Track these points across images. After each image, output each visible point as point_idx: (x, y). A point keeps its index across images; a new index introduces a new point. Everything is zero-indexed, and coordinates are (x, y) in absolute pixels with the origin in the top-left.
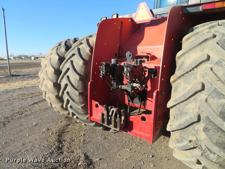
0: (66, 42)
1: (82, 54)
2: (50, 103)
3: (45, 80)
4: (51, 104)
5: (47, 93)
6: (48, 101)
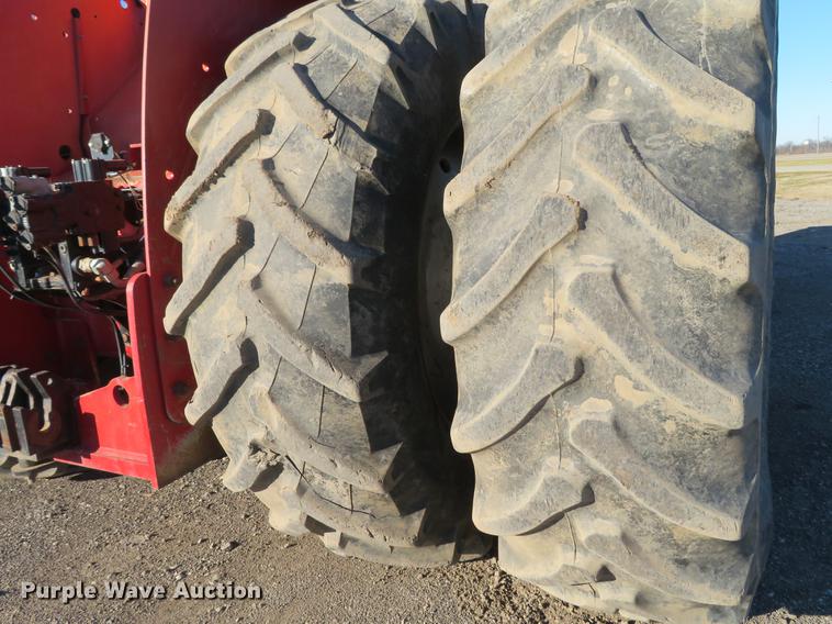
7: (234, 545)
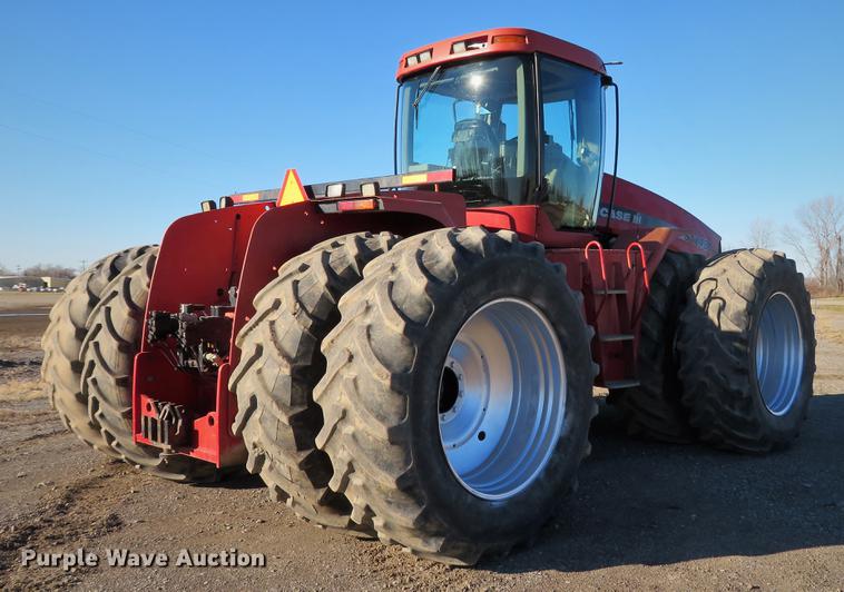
0: (118, 257)
1: (132, 293)
2: (66, 417)
3: (55, 354)
4: (68, 421)
5: (57, 387)
6: (61, 412)
7: (263, 522)
